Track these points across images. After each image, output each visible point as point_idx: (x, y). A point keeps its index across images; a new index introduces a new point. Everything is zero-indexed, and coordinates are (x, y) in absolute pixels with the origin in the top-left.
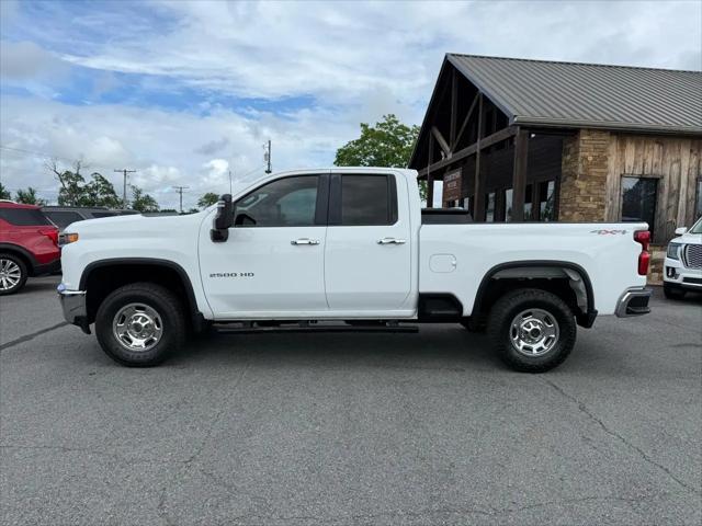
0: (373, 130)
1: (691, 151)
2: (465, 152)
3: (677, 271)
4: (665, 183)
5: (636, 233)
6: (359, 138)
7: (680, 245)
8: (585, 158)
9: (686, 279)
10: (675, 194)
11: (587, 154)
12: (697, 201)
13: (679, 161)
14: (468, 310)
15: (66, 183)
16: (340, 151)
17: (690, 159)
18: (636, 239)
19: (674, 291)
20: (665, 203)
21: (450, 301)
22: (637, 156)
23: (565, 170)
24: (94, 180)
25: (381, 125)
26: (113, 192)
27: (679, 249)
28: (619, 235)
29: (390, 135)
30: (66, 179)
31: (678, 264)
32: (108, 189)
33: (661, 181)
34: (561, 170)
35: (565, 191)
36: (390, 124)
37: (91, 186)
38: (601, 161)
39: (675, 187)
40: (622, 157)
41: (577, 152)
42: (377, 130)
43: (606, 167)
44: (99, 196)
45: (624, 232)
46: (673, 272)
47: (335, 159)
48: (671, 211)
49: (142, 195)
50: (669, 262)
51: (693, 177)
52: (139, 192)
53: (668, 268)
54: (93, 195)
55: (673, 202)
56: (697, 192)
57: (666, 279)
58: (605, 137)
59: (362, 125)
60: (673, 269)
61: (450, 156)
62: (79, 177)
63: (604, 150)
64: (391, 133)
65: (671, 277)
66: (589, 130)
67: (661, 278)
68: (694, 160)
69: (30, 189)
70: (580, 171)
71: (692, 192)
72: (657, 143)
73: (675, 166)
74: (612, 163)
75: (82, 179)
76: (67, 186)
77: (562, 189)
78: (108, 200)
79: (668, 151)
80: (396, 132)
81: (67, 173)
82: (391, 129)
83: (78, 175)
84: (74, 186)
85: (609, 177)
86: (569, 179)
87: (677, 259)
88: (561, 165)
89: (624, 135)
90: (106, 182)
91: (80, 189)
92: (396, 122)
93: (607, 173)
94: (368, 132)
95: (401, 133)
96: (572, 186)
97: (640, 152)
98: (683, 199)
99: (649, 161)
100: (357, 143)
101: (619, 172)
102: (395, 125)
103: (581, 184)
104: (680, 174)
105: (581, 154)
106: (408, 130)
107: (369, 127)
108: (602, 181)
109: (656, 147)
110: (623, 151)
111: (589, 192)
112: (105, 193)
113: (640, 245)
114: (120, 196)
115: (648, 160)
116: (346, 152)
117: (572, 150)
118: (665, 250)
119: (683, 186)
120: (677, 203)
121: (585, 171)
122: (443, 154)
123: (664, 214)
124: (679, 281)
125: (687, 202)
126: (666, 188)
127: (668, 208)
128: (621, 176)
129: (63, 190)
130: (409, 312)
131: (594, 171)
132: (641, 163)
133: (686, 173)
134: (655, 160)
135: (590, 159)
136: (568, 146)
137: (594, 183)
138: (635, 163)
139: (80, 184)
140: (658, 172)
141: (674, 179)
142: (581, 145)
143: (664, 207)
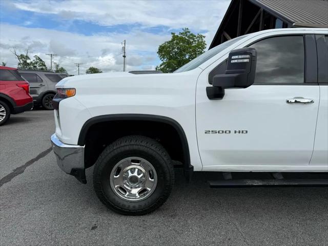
0: (177, 36)
6: (170, 40)
15: (21, 60)
24: (35, 59)
25: (182, 34)
26: (45, 66)
30: (21, 58)
32: (42, 64)
36: (186, 33)
37: (34, 62)
42: (179, 36)
44: (38, 67)
47: (158, 51)
49: (60, 67)
52: (58, 66)
54: (35, 67)
59: (172, 33)
62: (27, 57)
64: (186, 38)
69: (3, 63)
75: (29, 58)
76: (22, 62)
78: (42, 69)
80: (189, 37)
81: (22, 55)
82: (186, 36)
83: (27, 56)
84: (25, 62)
90: (41, 60)
91: (28, 63)
92: (189, 32)
94: (175, 37)
95: (191, 38)
100: (169, 42)
102: (188, 34)
106: (195, 36)
107: (176, 34)
112: (41, 66)
114: (48, 68)
116: (163, 47)
129: (19, 64)
139: (28, 61)
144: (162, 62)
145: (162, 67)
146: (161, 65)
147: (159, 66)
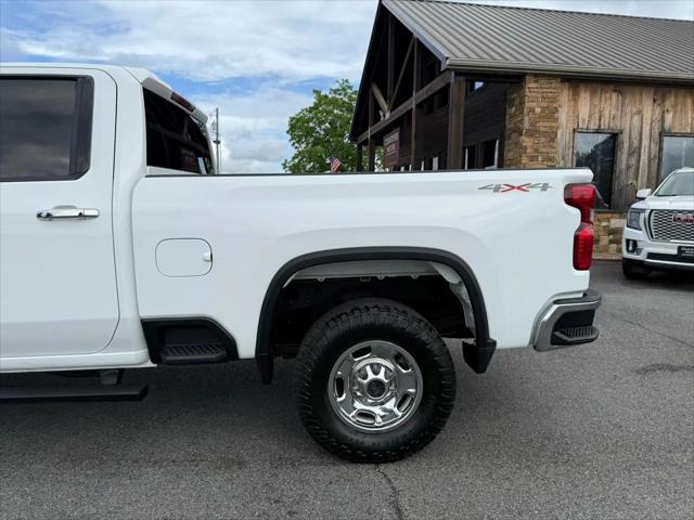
0: (326, 96)
1: (654, 101)
2: (402, 109)
3: (639, 245)
4: (625, 138)
5: (568, 188)
6: (312, 105)
7: (643, 210)
8: (532, 110)
9: (651, 255)
10: (635, 152)
11: (534, 104)
12: (660, 160)
13: (640, 112)
14: (247, 347)
16: (292, 119)
17: (653, 110)
18: (569, 201)
19: (635, 270)
20: (624, 162)
21: (205, 332)
22: (592, 106)
23: (509, 125)
25: (335, 91)
27: (642, 216)
28: (535, 193)
29: (344, 102)
31: (640, 235)
33: (620, 138)
34: (505, 126)
35: (509, 151)
36: (344, 89)
38: (551, 114)
39: (636, 144)
40: (575, 108)
41: (522, 103)
42: (330, 96)
43: (556, 120)
45: (545, 187)
46: (634, 245)
47: (288, 128)
48: (632, 172)
50: (629, 233)
51: (656, 131)
53: (628, 241)
55: (633, 161)
56: (661, 149)
57: (627, 255)
58: (556, 84)
59: (315, 91)
60: (635, 242)
61: (388, 115)
63: (554, 100)
64: (347, 100)
65: (633, 251)
66: (536, 75)
67: (620, 251)
68: (658, 111)
70: (526, 125)
71: (655, 149)
72: (615, 91)
73: (636, 118)
74: (563, 115)
77: (506, 148)
79: (627, 101)
80: (351, 99)
82: (345, 95)
85: (559, 132)
86: (514, 136)
87: (640, 230)
88: (505, 119)
89: (577, 81)
92: (350, 88)
93: (558, 128)
94: (322, 100)
96: (517, 143)
97: (596, 102)
98: (644, 158)
99: (606, 113)
100: (310, 110)
101: (571, 126)
102: (349, 91)
103: (527, 141)
104: (642, 127)
105: (527, 105)
107: (323, 93)
108: (552, 137)
109: (614, 96)
110: (576, 101)
111: (536, 151)
113: (576, 212)
115: (605, 110)
116: (298, 120)
117: (517, 102)
118: (625, 217)
119: (645, 142)
120: (639, 163)
121: (531, 125)
122: (381, 114)
123: (623, 176)
124: (642, 257)
125: (650, 160)
126: (626, 145)
127: (628, 167)
128: (574, 131)
130: (134, 355)
131: (543, 125)
132: (597, 116)
133: (648, 127)
134: (613, 112)
135: (538, 110)
136: (512, 97)
137: (543, 139)
138: (590, 116)
140: (616, 125)
141: (635, 134)
142: (528, 93)
143: (623, 167)
144: (295, 151)
145: (296, 161)
146: (294, 158)
147: (290, 159)
